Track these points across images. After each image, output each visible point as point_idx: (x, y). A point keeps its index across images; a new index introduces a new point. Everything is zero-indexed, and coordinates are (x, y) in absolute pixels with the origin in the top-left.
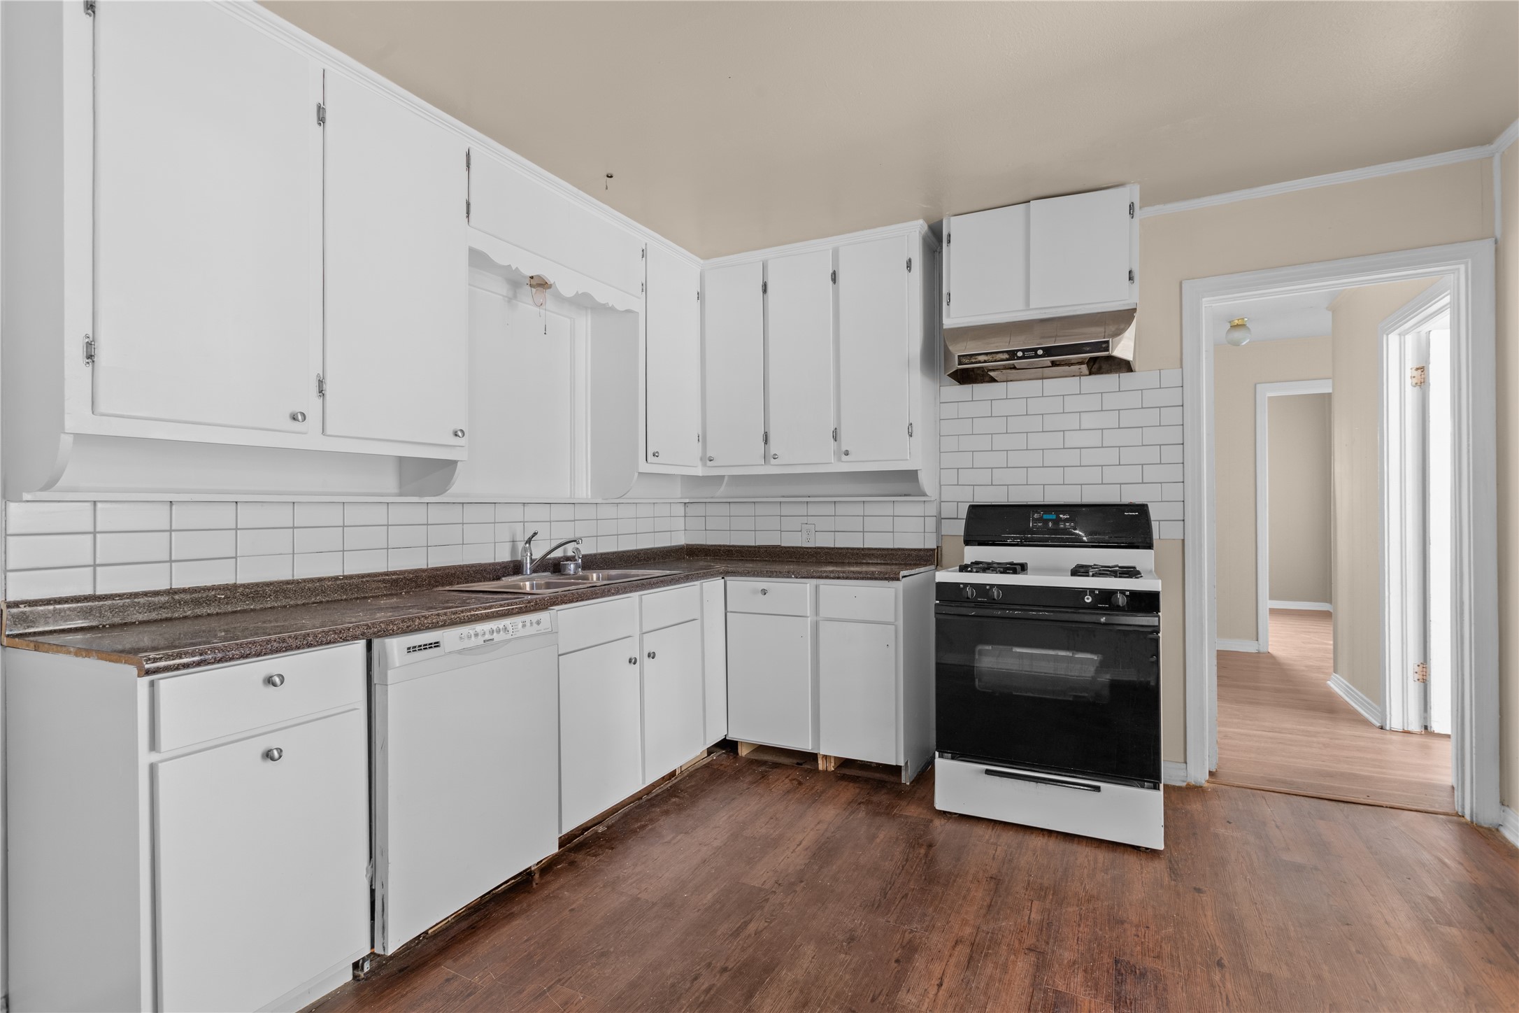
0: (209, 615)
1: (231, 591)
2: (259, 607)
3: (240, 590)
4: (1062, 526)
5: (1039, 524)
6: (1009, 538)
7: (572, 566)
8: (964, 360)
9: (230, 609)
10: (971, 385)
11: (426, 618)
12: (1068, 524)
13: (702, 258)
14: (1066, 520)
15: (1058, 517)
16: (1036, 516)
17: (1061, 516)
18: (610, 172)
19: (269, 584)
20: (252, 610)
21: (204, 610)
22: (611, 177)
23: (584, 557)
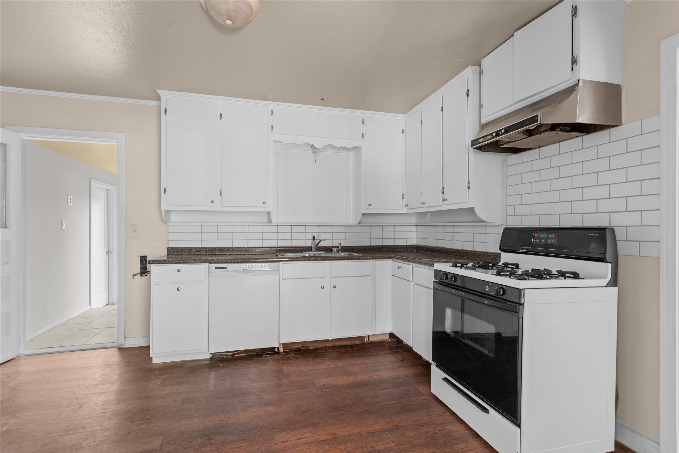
0: (209, 254)
1: (215, 249)
2: (222, 254)
3: (217, 249)
4: (549, 242)
5: (537, 241)
6: (520, 248)
7: (335, 250)
8: (474, 143)
9: (214, 253)
10: (521, 153)
11: (224, 259)
12: (553, 241)
13: (404, 114)
14: (552, 238)
15: (548, 236)
16: (536, 235)
17: (550, 235)
18: (323, 98)
19: (224, 248)
20: (220, 254)
21: (208, 253)
22: (323, 100)
23: (342, 247)
